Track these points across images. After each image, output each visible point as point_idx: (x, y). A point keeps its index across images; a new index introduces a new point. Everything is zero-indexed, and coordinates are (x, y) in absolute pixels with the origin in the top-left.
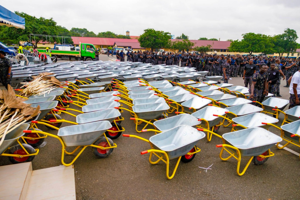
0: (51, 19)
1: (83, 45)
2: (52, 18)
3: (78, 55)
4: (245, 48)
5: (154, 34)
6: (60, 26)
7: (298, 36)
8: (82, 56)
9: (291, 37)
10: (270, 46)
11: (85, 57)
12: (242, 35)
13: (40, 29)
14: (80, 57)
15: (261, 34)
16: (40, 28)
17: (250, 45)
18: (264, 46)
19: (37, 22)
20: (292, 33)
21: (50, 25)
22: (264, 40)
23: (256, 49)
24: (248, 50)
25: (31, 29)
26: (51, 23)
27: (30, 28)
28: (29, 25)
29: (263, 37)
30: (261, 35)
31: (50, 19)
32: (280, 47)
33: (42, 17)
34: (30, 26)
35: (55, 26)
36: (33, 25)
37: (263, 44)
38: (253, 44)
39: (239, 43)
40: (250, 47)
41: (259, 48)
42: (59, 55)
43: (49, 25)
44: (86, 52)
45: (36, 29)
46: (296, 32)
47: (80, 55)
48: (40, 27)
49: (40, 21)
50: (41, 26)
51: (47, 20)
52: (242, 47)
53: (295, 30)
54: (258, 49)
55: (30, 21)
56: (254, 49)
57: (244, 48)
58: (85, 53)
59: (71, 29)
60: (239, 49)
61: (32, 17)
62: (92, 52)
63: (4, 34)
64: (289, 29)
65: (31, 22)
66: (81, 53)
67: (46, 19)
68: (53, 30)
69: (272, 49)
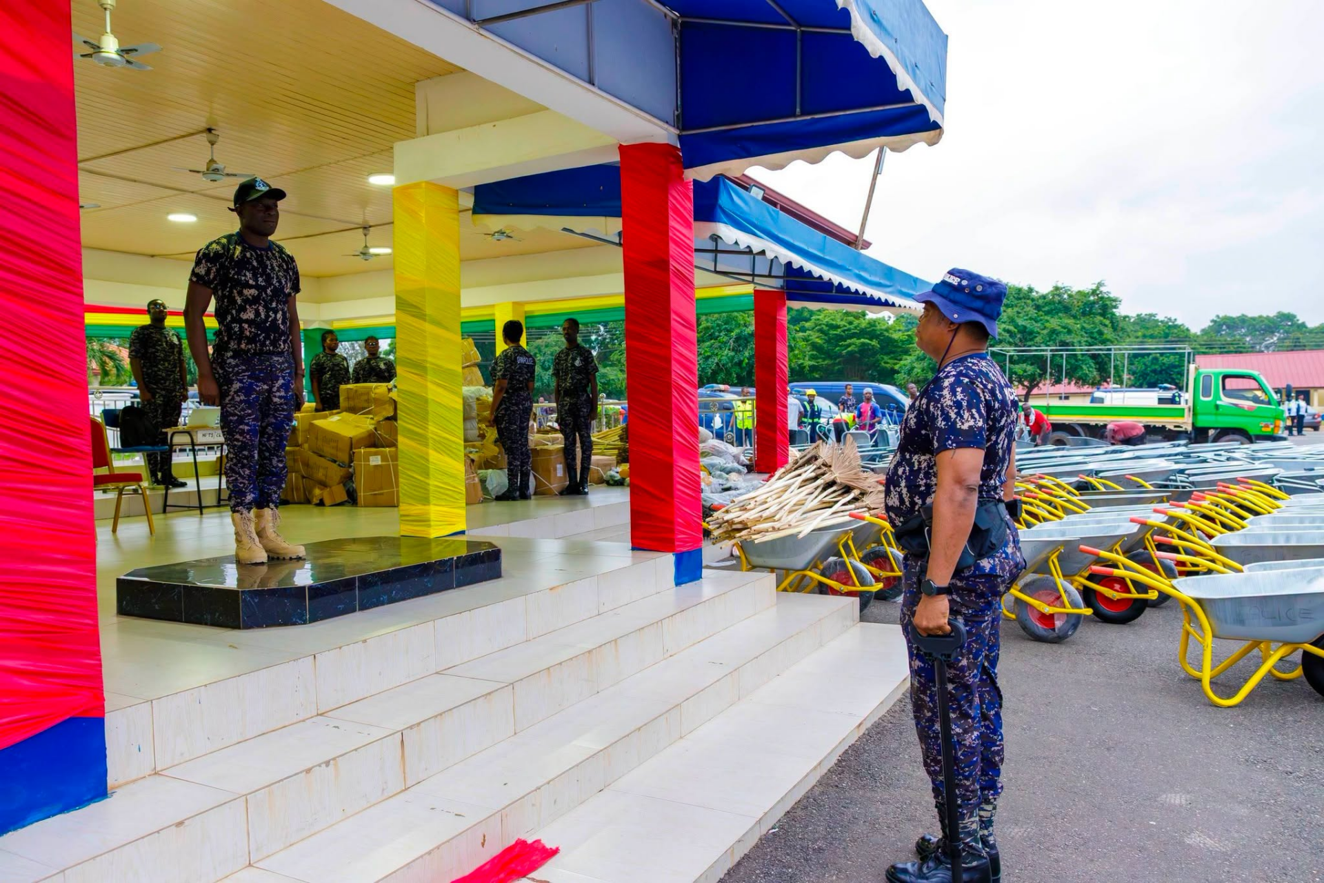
0: (1098, 288)
1: (1207, 377)
2: (1100, 284)
3: (1179, 420)
6: (1151, 315)
8: (1200, 424)
11: (1211, 432)
13: (1045, 332)
14: (1186, 432)
16: (1045, 328)
19: (1038, 308)
21: (1090, 313)
25: (1011, 336)
26: (1094, 303)
27: (1008, 331)
28: (1004, 323)
31: (1094, 287)
33: (1060, 285)
34: (1007, 327)
35: (1113, 314)
36: (1020, 322)
42: (1093, 423)
43: (1084, 314)
44: (1217, 407)
45: (1031, 333)
47: (1186, 423)
48: (1047, 325)
49: (1051, 302)
50: (1052, 320)
51: (1079, 292)
55: (1012, 306)
58: (1214, 411)
59: (1207, 324)
61: (1020, 290)
62: (1250, 409)
63: (915, 365)
65: (1016, 309)
66: (1195, 415)
67: (1075, 289)
68: (1100, 333)
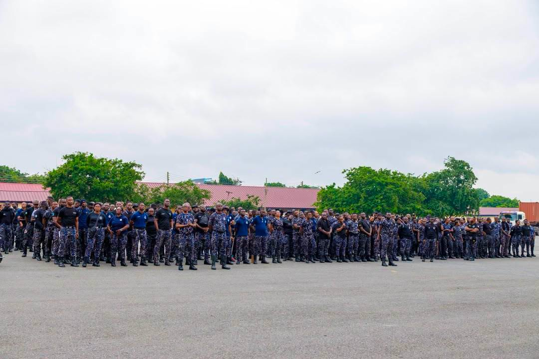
4: (351, 203)
5: (88, 167)
7: (476, 176)
9: (462, 177)
10: (413, 199)
12: (343, 173)
15: (388, 170)
17: (362, 195)
18: (395, 198)
20: (460, 168)
22: (393, 184)
23: (377, 206)
24: (358, 207)
29: (393, 178)
30: (388, 172)
32: (441, 202)
37: (392, 194)
38: (369, 193)
39: (336, 190)
40: (362, 200)
41: (385, 205)
46: (471, 167)
52: (344, 201)
53: (466, 161)
54: (382, 206)
56: (373, 207)
57: (349, 204)
60: (337, 206)
64: (453, 160)
69: (419, 207)
